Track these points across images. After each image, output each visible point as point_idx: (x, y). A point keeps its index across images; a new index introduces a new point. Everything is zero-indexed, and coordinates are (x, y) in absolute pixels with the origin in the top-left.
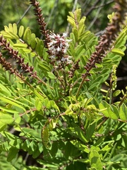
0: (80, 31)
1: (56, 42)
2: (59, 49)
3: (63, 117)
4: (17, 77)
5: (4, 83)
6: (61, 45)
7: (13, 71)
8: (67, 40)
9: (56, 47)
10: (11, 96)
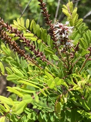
0: (74, 19)
1: (61, 30)
2: (63, 36)
3: (71, 93)
4: (28, 61)
5: (16, 67)
6: (66, 31)
7: (26, 56)
8: (70, 27)
9: (61, 34)
10: (23, 76)
